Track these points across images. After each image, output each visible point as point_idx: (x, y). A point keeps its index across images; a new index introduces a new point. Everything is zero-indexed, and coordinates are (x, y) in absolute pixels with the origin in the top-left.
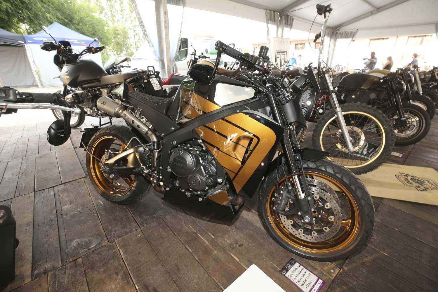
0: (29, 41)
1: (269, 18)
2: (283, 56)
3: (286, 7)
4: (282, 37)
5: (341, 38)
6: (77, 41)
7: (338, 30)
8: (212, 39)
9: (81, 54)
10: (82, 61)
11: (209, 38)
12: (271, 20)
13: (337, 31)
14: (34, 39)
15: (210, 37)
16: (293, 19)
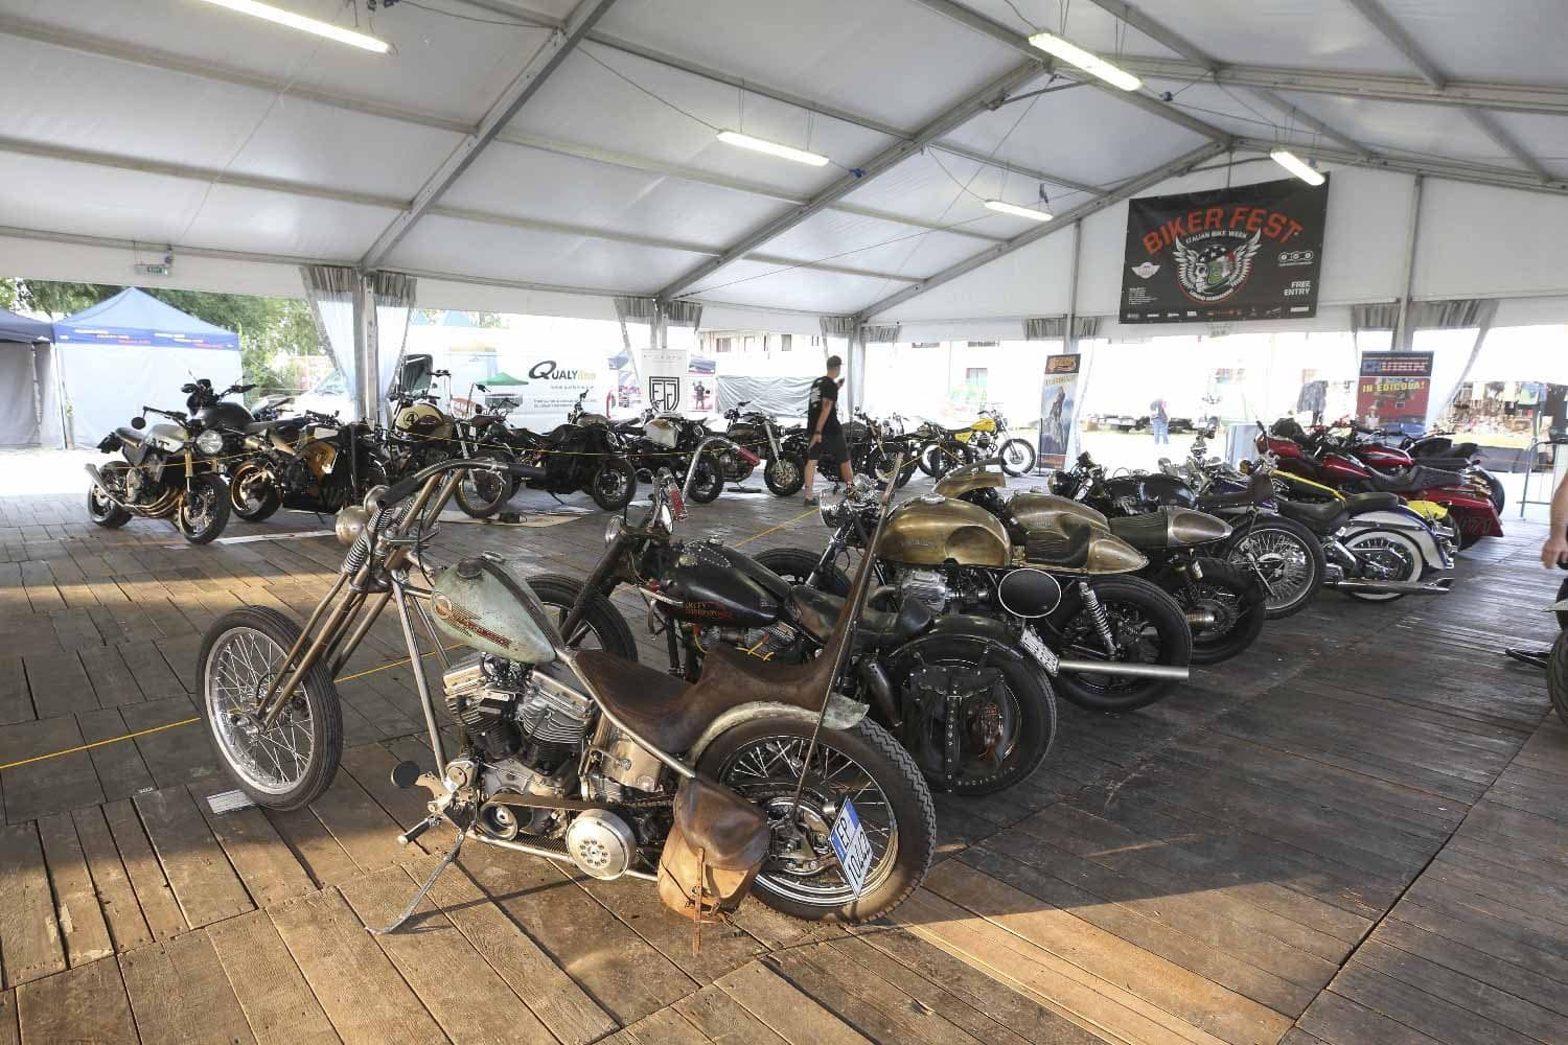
0: (63, 337)
1: (624, 312)
2: (670, 389)
3: (665, 289)
4: (664, 347)
5: (871, 341)
6: (183, 336)
7: (866, 322)
8: (494, 354)
9: (223, 395)
10: (225, 404)
11: (486, 354)
12: (629, 313)
13: (864, 325)
14: (77, 331)
15: (487, 350)
16: (700, 309)
